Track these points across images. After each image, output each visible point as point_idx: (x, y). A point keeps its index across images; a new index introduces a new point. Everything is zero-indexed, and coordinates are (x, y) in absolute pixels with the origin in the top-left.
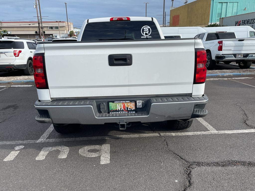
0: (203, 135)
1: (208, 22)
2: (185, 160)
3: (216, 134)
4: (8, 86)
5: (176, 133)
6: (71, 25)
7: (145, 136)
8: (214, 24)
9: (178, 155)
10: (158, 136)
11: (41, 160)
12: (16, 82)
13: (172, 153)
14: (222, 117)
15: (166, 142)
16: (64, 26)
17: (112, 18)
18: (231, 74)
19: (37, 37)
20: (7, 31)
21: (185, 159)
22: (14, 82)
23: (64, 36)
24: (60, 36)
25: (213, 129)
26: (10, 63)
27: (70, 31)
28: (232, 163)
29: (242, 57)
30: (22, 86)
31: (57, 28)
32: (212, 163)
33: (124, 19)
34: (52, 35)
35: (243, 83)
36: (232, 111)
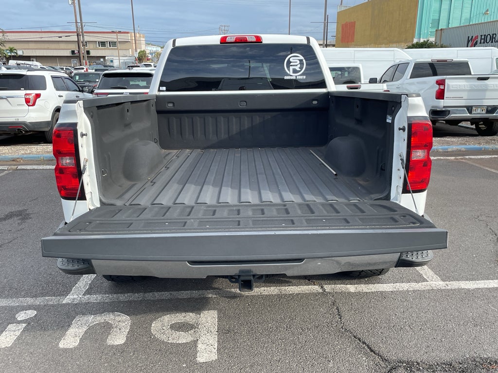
0: (414, 291)
1: (413, 37)
2: (379, 355)
3: (441, 290)
4: (13, 167)
5: (356, 285)
6: (142, 39)
7: (291, 292)
8: (425, 41)
9: (364, 343)
10: (319, 293)
11: (71, 347)
12: (29, 159)
13: (350, 337)
14: (452, 249)
15: (337, 309)
16: (128, 40)
17: (226, 37)
18: (463, 148)
19: (74, 62)
20: (15, 50)
21: (379, 352)
22: (25, 158)
23: (128, 61)
24: (119, 60)
25: (435, 276)
26: (18, 119)
27: (139, 51)
28: (482, 365)
29: (483, 112)
30: (41, 167)
31: (113, 44)
32: (438, 364)
33: (249, 39)
34: (104, 57)
35: (487, 168)
36: (470, 235)
